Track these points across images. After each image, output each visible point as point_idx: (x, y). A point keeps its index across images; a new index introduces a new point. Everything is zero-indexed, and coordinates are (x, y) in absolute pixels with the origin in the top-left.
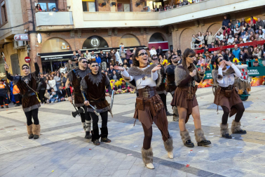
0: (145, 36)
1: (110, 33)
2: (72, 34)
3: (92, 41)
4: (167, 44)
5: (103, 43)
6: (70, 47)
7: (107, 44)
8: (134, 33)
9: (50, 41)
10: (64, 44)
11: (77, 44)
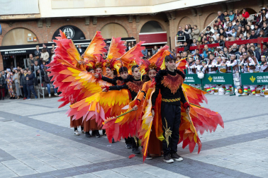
0: (134, 25)
1: (88, 22)
2: (40, 24)
3: (65, 31)
4: (165, 35)
5: (79, 34)
6: (37, 38)
7: (83, 36)
8: (120, 22)
9: (14, 32)
10: (30, 35)
11: (45, 35)
